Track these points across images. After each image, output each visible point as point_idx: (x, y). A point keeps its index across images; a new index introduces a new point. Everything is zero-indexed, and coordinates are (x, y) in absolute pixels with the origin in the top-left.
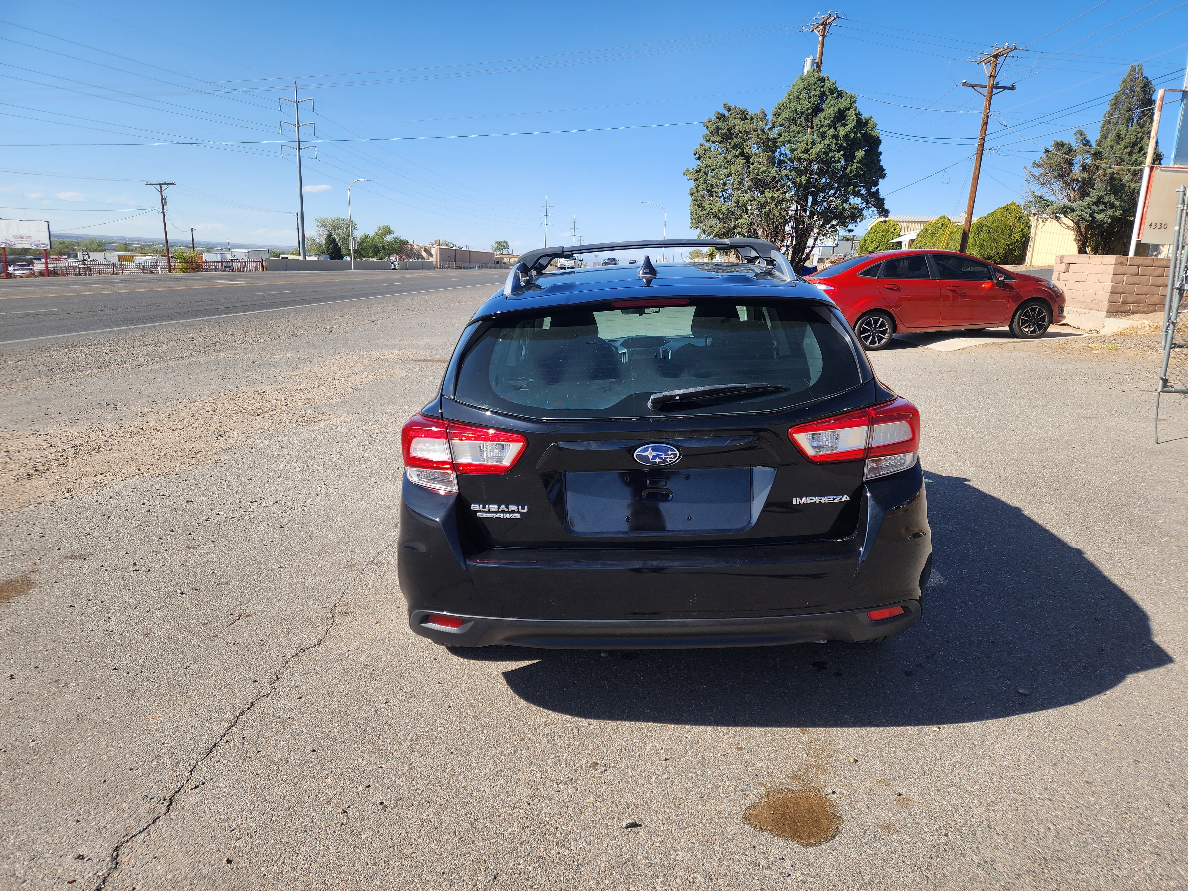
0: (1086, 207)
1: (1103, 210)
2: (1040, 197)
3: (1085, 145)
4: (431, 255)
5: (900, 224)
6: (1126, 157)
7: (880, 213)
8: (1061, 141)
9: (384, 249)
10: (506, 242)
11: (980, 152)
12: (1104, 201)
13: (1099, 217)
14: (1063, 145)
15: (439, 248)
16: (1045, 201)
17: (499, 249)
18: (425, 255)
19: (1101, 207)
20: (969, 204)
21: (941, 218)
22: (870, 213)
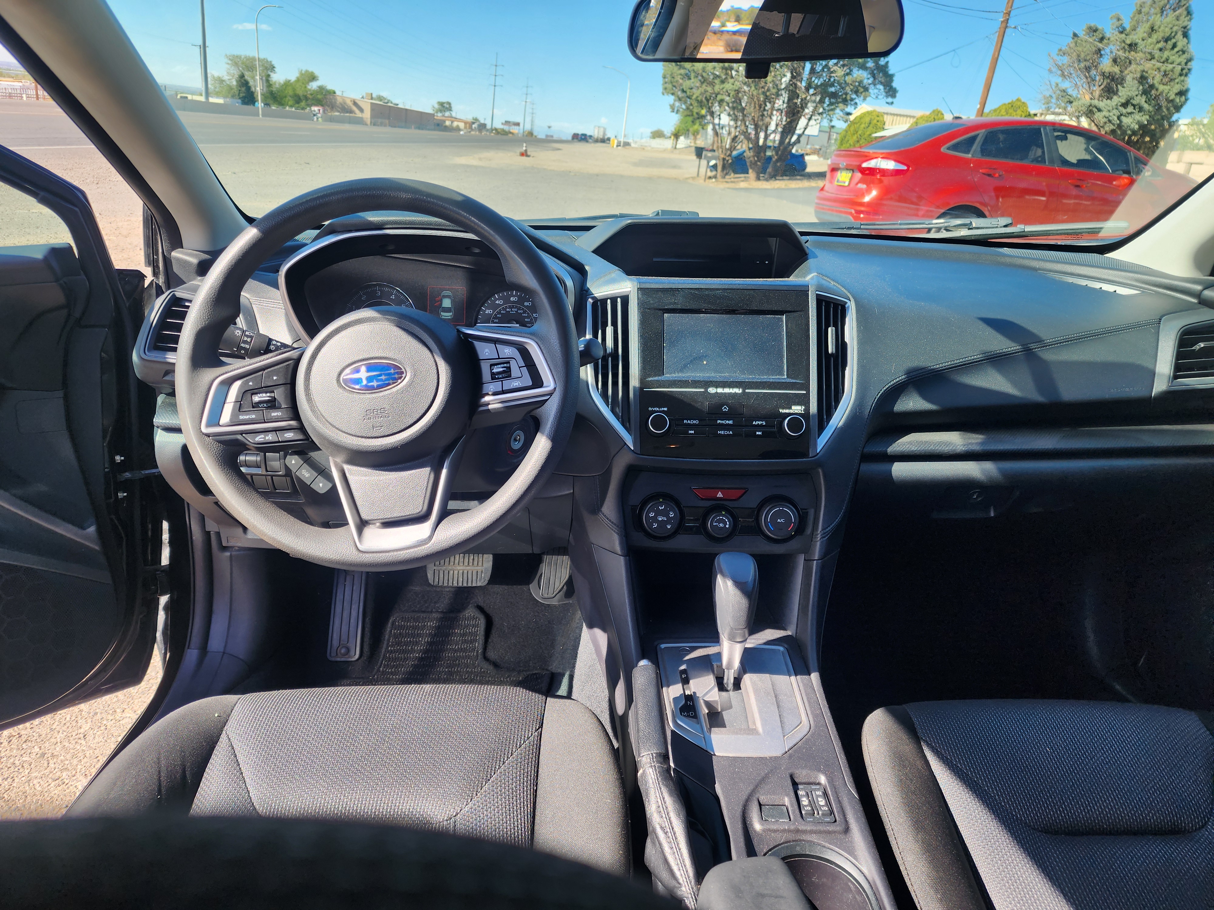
0: (1115, 107)
1: (1131, 113)
2: (1064, 91)
3: (1121, 32)
4: (361, 110)
5: (885, 116)
6: (1157, 54)
7: (886, 93)
8: (1094, 26)
9: (306, 98)
10: (449, 104)
11: (1002, 30)
12: (1134, 102)
13: (1126, 121)
14: (1095, 31)
15: (371, 103)
16: (1070, 96)
17: (441, 111)
18: (354, 108)
19: (1130, 109)
20: (984, 92)
21: (934, 111)
22: (876, 91)
